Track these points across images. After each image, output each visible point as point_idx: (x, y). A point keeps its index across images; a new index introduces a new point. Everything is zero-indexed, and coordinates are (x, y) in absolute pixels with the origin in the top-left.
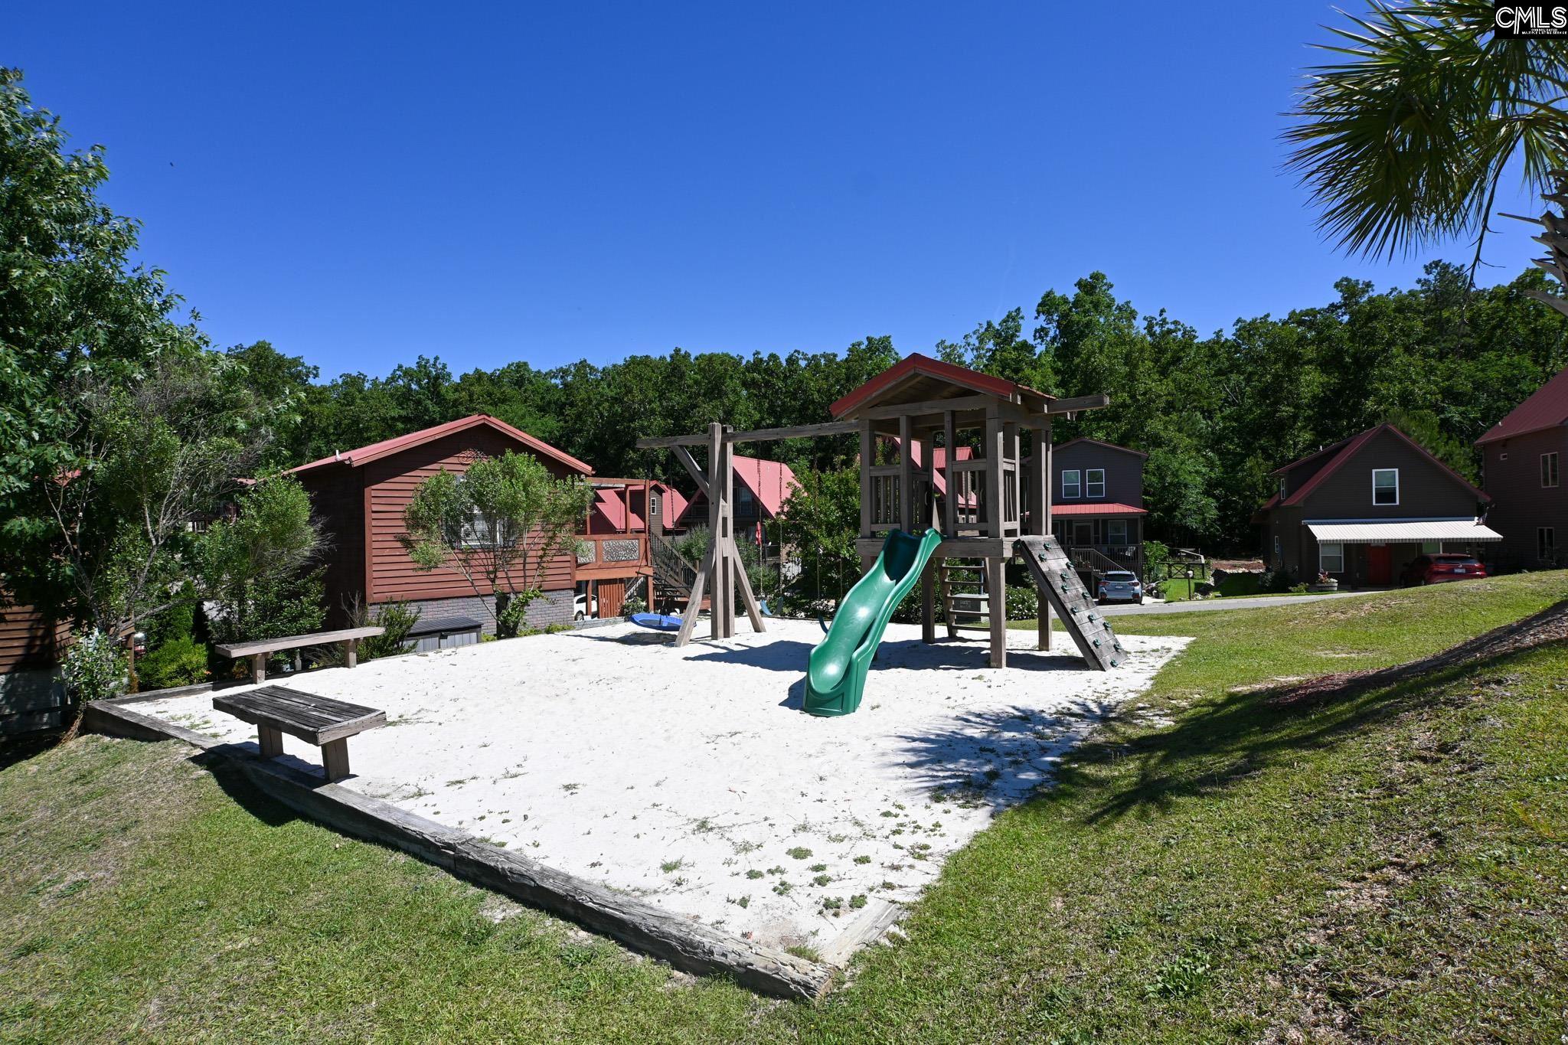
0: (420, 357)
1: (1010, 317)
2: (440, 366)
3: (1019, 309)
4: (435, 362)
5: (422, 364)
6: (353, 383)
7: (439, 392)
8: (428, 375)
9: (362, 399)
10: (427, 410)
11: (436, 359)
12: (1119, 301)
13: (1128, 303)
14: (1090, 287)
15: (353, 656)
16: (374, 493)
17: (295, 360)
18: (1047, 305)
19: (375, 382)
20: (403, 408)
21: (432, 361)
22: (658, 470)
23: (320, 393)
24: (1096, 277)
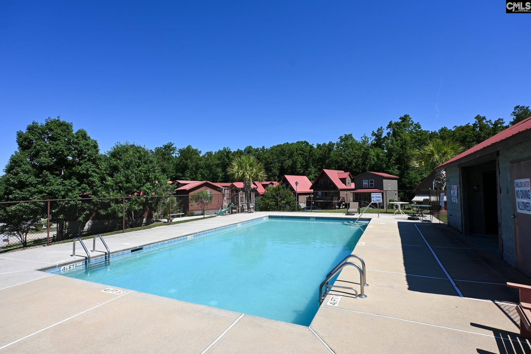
0: (224, 147)
1: (379, 130)
2: (229, 149)
3: (382, 127)
4: (228, 148)
5: (225, 149)
6: (209, 154)
7: (229, 156)
8: (226, 152)
9: (211, 159)
10: (226, 161)
11: (228, 147)
12: (415, 122)
13: (418, 123)
14: (405, 119)
15: (181, 216)
16: (190, 194)
17: (196, 149)
18: (390, 126)
19: (215, 153)
20: (220, 161)
21: (227, 148)
22: (276, 178)
23: (201, 158)
24: (406, 116)
